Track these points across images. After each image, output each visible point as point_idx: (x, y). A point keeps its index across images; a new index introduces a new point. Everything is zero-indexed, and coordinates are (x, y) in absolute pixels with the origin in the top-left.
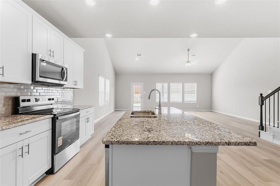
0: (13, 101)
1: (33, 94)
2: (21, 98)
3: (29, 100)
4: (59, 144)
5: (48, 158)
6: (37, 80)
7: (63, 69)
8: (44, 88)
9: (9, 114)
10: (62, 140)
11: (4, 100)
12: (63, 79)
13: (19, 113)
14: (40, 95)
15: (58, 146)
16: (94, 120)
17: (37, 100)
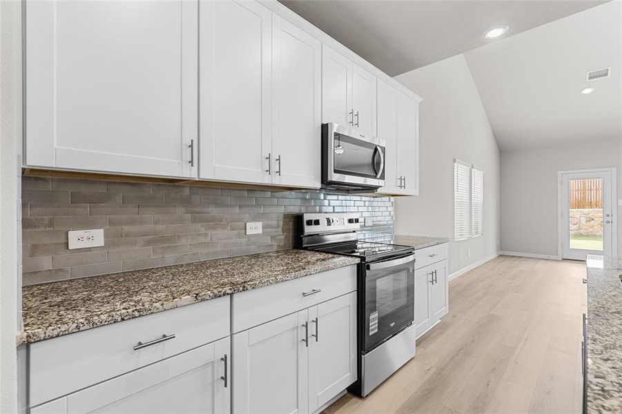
0: (294, 222)
1: (324, 209)
2: (307, 217)
3: (317, 222)
4: (373, 330)
5: (351, 358)
6: (329, 179)
7: (376, 150)
8: (340, 197)
9: (289, 247)
10: (377, 321)
11: (283, 222)
12: (377, 174)
13: (304, 246)
14: (334, 212)
15: (371, 334)
16: (449, 274)
17: (329, 222)
